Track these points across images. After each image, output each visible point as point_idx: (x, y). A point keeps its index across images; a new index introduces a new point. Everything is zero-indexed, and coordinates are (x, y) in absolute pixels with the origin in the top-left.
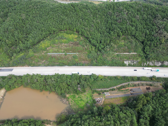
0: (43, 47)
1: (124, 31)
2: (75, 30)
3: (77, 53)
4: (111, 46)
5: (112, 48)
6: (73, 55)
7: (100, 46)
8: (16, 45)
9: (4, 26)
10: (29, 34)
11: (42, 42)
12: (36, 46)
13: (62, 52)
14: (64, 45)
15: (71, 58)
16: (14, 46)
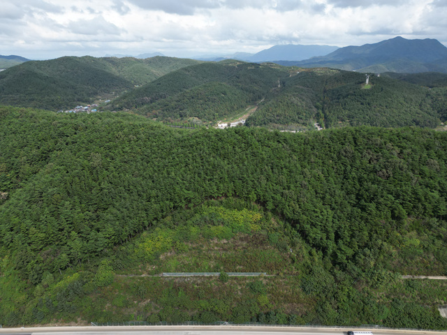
0: (148, 249)
1: (410, 201)
2: (253, 196)
3: (265, 274)
4: (380, 249)
5: (382, 257)
6: (247, 281)
7: (340, 249)
8: (57, 243)
9: (35, 185)
10: (105, 209)
11: (145, 233)
12: (124, 248)
13: (209, 268)
14: (217, 245)
15: (241, 290)
16: (49, 249)
